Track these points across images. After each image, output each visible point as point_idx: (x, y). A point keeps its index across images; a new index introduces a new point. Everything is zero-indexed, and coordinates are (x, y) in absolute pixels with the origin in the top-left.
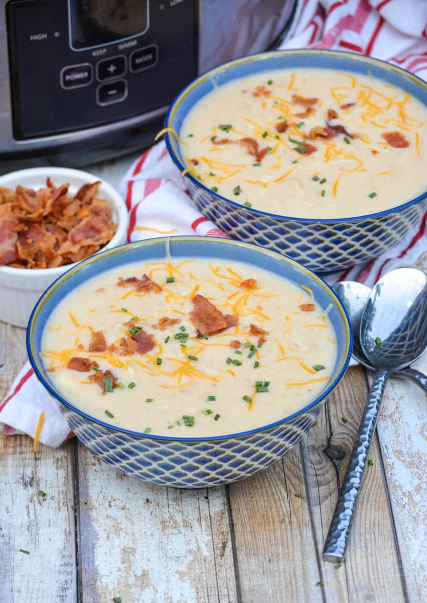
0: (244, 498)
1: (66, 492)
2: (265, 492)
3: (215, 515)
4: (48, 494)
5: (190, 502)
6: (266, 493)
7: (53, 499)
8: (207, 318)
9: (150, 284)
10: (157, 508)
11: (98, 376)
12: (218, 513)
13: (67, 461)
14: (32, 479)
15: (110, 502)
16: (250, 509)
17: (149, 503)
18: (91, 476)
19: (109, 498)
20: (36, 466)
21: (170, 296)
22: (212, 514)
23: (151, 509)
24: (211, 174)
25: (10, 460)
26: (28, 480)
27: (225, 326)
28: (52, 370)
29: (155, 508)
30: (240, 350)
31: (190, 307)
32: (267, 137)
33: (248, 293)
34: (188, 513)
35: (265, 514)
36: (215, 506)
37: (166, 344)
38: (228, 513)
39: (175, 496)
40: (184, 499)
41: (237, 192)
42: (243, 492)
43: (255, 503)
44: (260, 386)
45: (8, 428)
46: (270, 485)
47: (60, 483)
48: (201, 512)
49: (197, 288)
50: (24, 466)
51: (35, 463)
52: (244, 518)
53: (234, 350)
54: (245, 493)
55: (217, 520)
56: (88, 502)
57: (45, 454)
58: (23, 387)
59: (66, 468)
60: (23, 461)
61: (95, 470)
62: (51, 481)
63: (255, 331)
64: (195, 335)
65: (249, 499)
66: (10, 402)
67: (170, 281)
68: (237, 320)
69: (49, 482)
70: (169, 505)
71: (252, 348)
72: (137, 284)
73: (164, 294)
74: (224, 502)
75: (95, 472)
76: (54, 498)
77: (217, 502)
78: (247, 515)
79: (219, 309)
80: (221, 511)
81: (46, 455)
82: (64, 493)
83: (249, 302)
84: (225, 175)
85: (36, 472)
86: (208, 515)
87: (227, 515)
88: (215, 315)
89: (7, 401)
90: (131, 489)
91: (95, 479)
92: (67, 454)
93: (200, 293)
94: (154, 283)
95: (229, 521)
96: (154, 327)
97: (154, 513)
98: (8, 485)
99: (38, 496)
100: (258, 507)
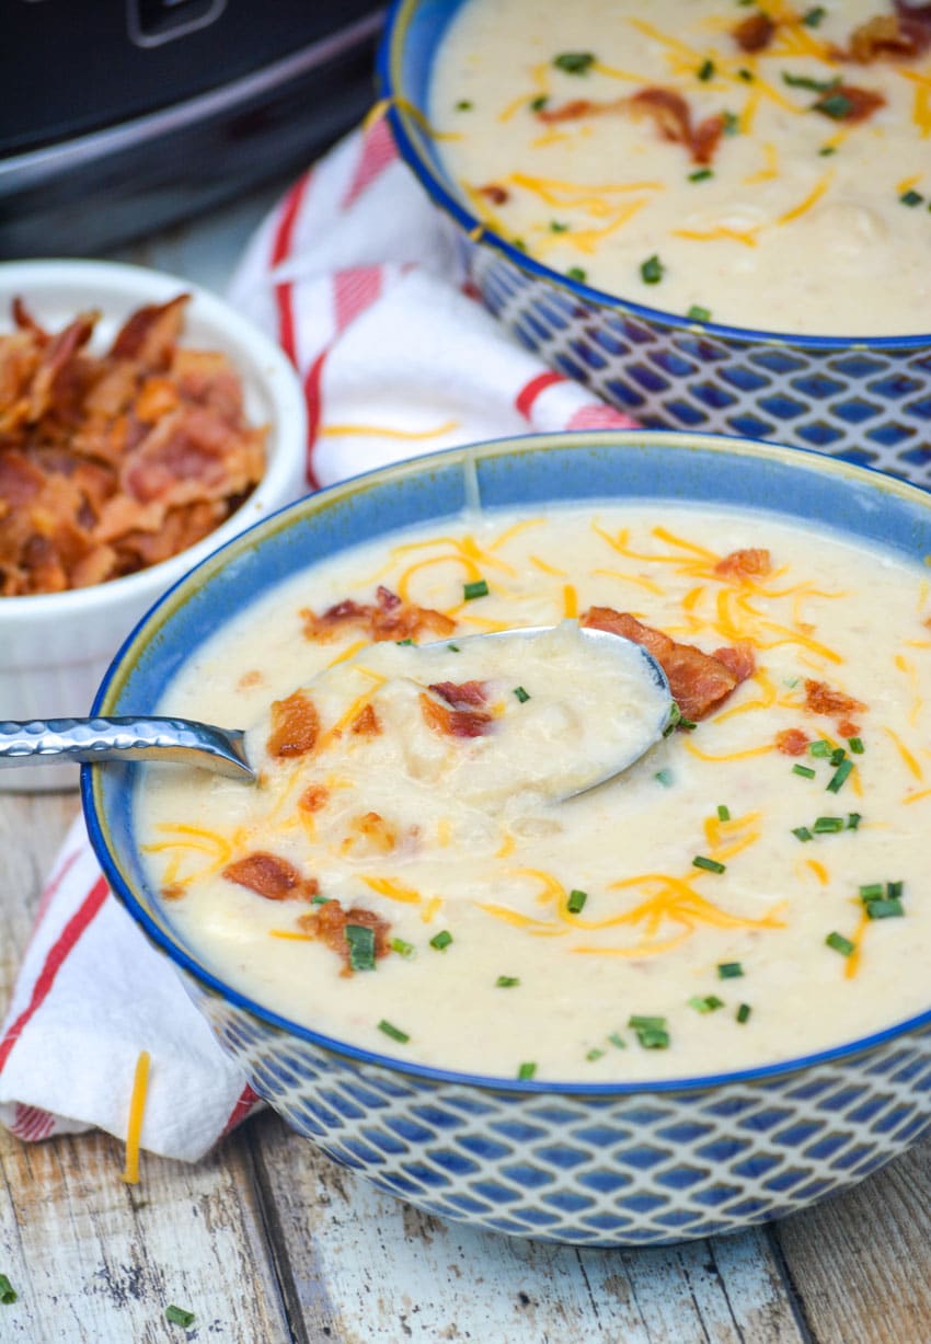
0: (834, 1255)
1: (255, 1301)
2: (895, 1229)
3: (751, 1322)
4: (198, 1315)
5: (660, 1290)
6: (901, 1231)
7: (218, 1330)
10: (560, 1320)
11: (327, 921)
12: (760, 1314)
13: (237, 1199)
14: (138, 1272)
15: (403, 1318)
16: (861, 1291)
17: (530, 1307)
18: (325, 1242)
19: (399, 1307)
20: (139, 1231)
22: (742, 1321)
23: (542, 1327)
24: (557, 228)
25: (52, 1222)
26: (120, 1275)
29: (555, 1321)
34: (663, 1322)
35: (915, 1300)
36: (746, 1291)
38: (793, 1308)
39: (610, 1275)
40: (641, 1280)
41: (651, 272)
42: (825, 1237)
43: (872, 1267)
44: (876, 897)
45: (29, 1115)
46: (907, 1205)
47: (230, 1276)
48: (705, 1316)
50: (101, 1234)
51: (135, 1218)
52: (849, 1322)
53: (786, 762)
54: (832, 1241)
55: (765, 1337)
56: (333, 1327)
57: (162, 1188)
58: (60, 980)
59: (237, 1224)
60: (93, 1219)
61: (335, 1221)
62: (200, 1272)
63: (821, 700)
65: (849, 1256)
66: (27, 1030)
67: (475, 591)
68: (750, 659)
69: (193, 1276)
70: (595, 1305)
71: (837, 758)
74: (771, 1276)
75: (334, 1227)
76: (219, 1326)
77: (748, 1278)
78: (856, 1311)
80: (769, 1304)
81: (167, 1189)
82: (251, 1308)
84: (599, 223)
85: (144, 1249)
86: (732, 1325)
87: (792, 1319)
89: (16, 1029)
90: (461, 1269)
91: (338, 1250)
92: (233, 1178)
94: (420, 611)
95: (803, 1336)
97: (555, 1335)
98: (62, 1301)
99: (168, 1327)
100: (884, 1279)
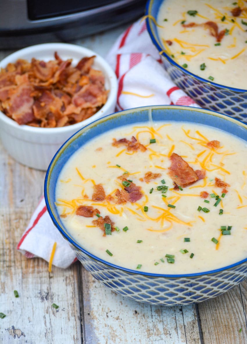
0: (210, 310)
1: (74, 304)
2: (225, 305)
3: (188, 325)
4: (60, 306)
5: (168, 314)
6: (227, 306)
7: (64, 311)
8: (182, 173)
9: (137, 144)
10: (143, 318)
11: (100, 221)
12: (190, 323)
13: (74, 278)
14: (48, 294)
15: (107, 313)
16: (215, 320)
17: (137, 314)
18: (92, 291)
19: (107, 310)
20: (50, 283)
21: (153, 154)
22: (186, 324)
23: (139, 320)
24: (183, 53)
25: (30, 279)
26: (44, 294)
27: (196, 180)
28: (64, 216)
29: (142, 318)
30: (207, 199)
31: (168, 164)
32: (226, 21)
33: (213, 152)
34: (167, 322)
35: (227, 324)
36: (188, 317)
37: (151, 194)
38: (198, 323)
39: (157, 309)
40: (164, 311)
41: (203, 67)
42: (209, 306)
43: (219, 315)
44: (225, 230)
45: (28, 253)
46: (230, 300)
47: (69, 297)
48: (177, 322)
49: (173, 147)
50: (41, 283)
51: (50, 280)
52: (211, 328)
53: (203, 200)
54: (210, 307)
55: (190, 329)
56: (91, 314)
57: (57, 274)
58: (40, 221)
59: (73, 285)
60: (40, 279)
61: (96, 287)
62: (62, 295)
63: (219, 183)
64: (173, 187)
65: (213, 311)
66: (30, 233)
67: (153, 141)
68: (205, 174)
69: (60, 296)
70: (152, 316)
71: (217, 198)
72: (127, 144)
73: (148, 152)
74: (195, 314)
75: (95, 288)
76: (64, 310)
77: (189, 313)
78: (213, 325)
79: (191, 165)
80: (193, 321)
81: (58, 274)
82: (72, 306)
83: (214, 160)
84: (193, 54)
85: (50, 288)
86: (183, 325)
87: (197, 325)
88: (187, 171)
89: (28, 232)
90: (123, 303)
91: (95, 294)
92: (74, 273)
93: (176, 151)
94: (140, 144)
95: (199, 330)
96: (141, 180)
97: (142, 322)
98: (29, 299)
99: (52, 308)
100: (221, 318)
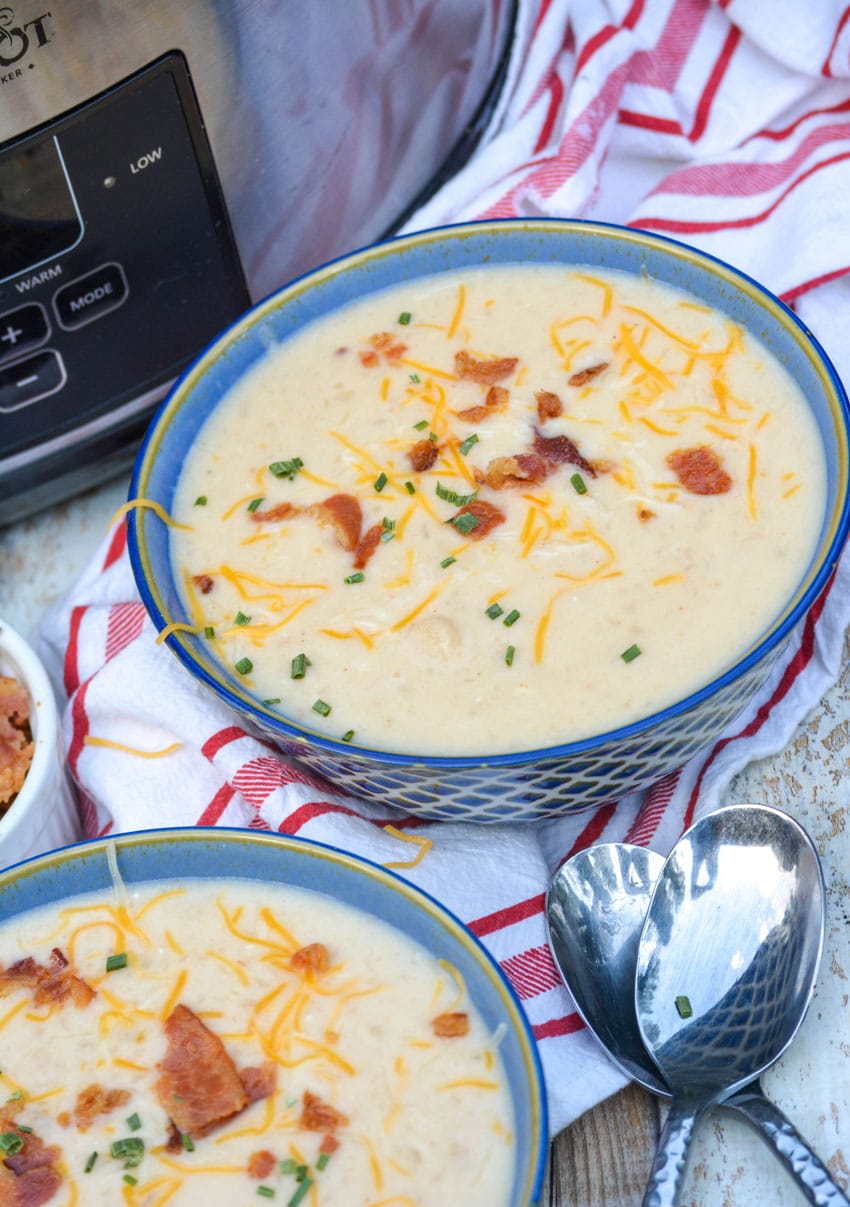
8: (200, 1082)
9: (66, 976)
21: (115, 1014)
24: (242, 619)
27: (238, 1107)
30: (270, 1182)
31: (157, 1047)
32: (387, 490)
33: (306, 989)
37: (88, 1175)
41: (301, 668)
49: (182, 980)
53: (255, 1184)
64: (163, 1138)
67: (117, 964)
71: (302, 1175)
72: (34, 982)
73: (99, 1006)
79: (230, 1046)
83: (308, 1019)
84: (274, 619)
88: (215, 1071)
93: (189, 998)
94: (74, 978)
96: (64, 1120)
